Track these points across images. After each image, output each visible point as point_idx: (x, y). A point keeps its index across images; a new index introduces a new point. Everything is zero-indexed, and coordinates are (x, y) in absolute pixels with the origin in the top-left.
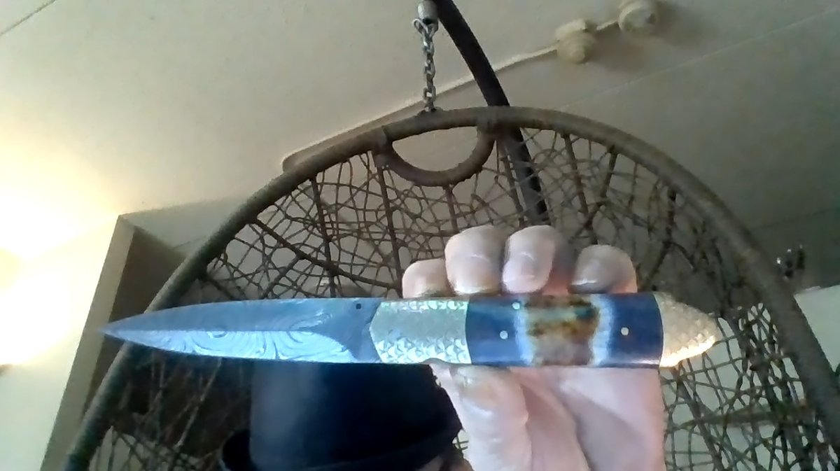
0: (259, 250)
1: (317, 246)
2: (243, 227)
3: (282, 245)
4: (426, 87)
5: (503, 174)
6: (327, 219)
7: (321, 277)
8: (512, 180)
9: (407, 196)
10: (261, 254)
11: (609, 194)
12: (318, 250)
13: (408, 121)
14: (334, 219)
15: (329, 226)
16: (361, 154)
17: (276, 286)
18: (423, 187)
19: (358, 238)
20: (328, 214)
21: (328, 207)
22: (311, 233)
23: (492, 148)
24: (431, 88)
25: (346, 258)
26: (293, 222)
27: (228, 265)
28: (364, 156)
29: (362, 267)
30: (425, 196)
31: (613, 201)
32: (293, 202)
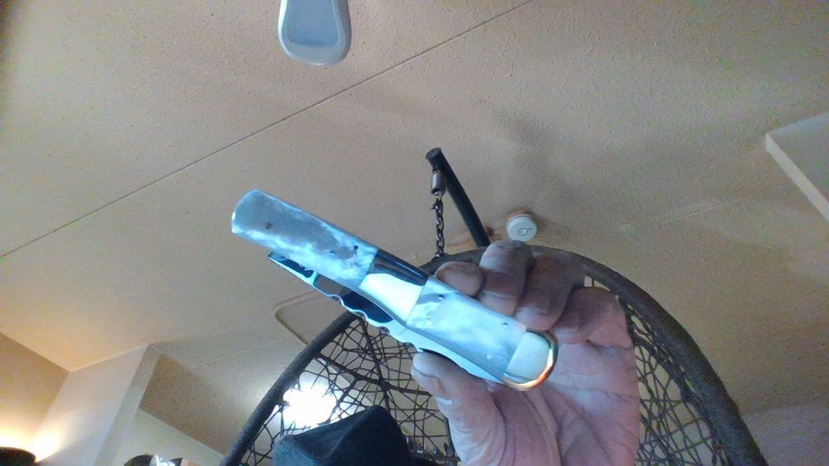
0: (324, 376)
1: (371, 369)
2: (310, 361)
3: (343, 371)
6: (375, 347)
7: (378, 391)
10: (327, 381)
12: (372, 371)
14: (380, 346)
15: (377, 352)
17: (341, 403)
19: (401, 358)
20: (376, 342)
21: (375, 338)
22: (364, 359)
24: (441, 238)
25: (394, 376)
26: (350, 353)
29: (407, 382)
32: (348, 339)
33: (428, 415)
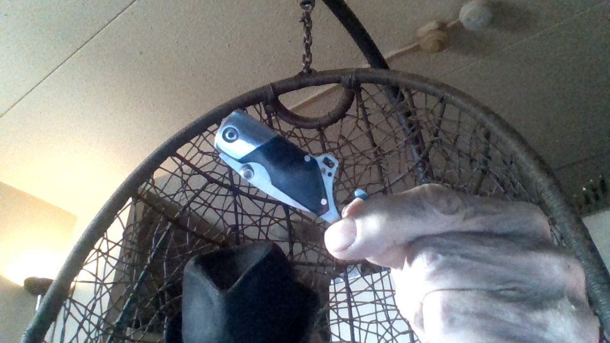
0: (179, 177)
1: (223, 174)
2: (165, 159)
3: (196, 173)
4: (305, 53)
5: (362, 119)
7: (226, 196)
8: (368, 123)
9: (290, 136)
10: (180, 179)
11: (440, 133)
12: (224, 176)
13: (289, 80)
16: (255, 104)
17: (192, 203)
18: (302, 129)
22: (218, 164)
23: (352, 100)
24: (309, 54)
26: (205, 156)
27: (155, 188)
28: (258, 106)
30: (303, 136)
31: (443, 140)
32: (205, 141)
33: (273, 222)
